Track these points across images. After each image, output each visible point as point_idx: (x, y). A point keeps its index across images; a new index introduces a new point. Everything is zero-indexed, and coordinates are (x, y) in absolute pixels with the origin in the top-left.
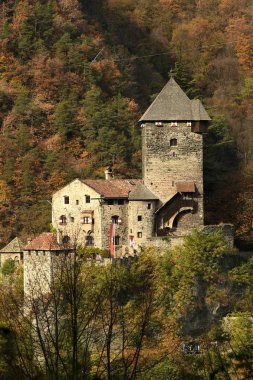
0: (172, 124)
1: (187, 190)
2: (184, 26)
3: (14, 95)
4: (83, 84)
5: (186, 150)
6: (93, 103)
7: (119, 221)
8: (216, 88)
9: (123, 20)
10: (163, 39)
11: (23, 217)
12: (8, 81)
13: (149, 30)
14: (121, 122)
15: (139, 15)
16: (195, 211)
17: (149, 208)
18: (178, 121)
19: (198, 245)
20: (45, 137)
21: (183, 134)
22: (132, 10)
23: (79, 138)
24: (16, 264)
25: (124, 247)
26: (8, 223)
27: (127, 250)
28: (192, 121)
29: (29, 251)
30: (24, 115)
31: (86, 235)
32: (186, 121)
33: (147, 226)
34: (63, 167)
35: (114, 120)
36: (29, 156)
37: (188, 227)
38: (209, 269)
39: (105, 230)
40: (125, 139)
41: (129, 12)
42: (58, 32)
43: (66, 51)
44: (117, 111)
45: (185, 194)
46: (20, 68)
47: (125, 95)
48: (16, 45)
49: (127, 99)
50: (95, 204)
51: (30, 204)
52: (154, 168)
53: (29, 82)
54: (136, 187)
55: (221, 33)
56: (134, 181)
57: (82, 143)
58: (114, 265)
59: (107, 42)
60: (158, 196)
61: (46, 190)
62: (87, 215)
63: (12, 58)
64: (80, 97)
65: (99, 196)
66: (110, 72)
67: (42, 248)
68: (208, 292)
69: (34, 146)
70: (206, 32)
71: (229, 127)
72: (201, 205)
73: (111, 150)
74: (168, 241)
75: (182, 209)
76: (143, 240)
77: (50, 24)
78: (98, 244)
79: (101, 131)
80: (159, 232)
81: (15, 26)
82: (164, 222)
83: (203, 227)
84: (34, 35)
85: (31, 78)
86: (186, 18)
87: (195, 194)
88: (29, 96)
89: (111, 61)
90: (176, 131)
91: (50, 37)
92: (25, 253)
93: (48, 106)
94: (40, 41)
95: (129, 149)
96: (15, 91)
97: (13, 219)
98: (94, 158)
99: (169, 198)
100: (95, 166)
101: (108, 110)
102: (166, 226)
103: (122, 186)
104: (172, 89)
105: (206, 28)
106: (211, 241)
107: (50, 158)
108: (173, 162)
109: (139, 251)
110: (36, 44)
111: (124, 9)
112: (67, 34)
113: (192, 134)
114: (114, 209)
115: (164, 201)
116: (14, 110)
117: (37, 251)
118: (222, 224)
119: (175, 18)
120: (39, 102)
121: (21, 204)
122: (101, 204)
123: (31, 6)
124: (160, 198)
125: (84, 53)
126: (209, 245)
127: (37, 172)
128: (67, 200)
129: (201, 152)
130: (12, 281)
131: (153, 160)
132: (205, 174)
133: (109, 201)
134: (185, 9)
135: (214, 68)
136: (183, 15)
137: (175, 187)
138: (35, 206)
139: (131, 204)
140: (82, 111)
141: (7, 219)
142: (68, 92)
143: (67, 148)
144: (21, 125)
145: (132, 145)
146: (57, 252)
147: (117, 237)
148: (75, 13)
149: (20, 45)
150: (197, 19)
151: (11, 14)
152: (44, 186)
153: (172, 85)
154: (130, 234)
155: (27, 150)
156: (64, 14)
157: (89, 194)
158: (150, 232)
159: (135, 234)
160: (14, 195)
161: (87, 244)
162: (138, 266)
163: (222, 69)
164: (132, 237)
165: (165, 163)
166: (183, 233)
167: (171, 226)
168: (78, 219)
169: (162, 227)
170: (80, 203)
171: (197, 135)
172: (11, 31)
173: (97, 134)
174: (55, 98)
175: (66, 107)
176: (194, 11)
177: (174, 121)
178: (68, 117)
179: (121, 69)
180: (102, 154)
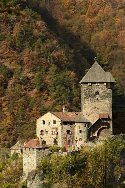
0: (97, 84)
1: (104, 117)
2: (97, 34)
3: (14, 70)
4: (48, 64)
5: (104, 97)
6: (53, 73)
7: (70, 133)
8: (113, 65)
9: (66, 31)
10: (87, 41)
11: (18, 131)
12: (11, 63)
13: (80, 37)
14: (68, 83)
15: (74, 29)
16: (108, 128)
17: (85, 126)
18: (99, 83)
19: (110, 145)
20: (29, 91)
21: (102, 89)
22: (71, 27)
23: (46, 91)
24: (19, 155)
25: (73, 146)
26: (11, 134)
27: (74, 147)
28: (107, 83)
29: (26, 148)
30: (19, 79)
31: (54, 140)
32: (103, 83)
33: (84, 135)
34: (38, 105)
35: (64, 82)
36: (22, 100)
37: (104, 136)
38: (116, 157)
39: (63, 138)
40: (69, 91)
41: (70, 28)
42: (35, 38)
43: (39, 47)
44: (65, 77)
45: (103, 119)
46: (16, 56)
47: (69, 69)
48: (15, 45)
49: (70, 71)
50: (58, 125)
51: (22, 124)
52: (88, 106)
53: (21, 63)
54: (78, 116)
55: (116, 38)
56: (77, 113)
57: (48, 93)
58: (68, 155)
59: (60, 43)
60: (90, 120)
61: (30, 117)
62: (54, 130)
63: (13, 51)
64: (47, 71)
65: (60, 120)
66: (61, 58)
67: (32, 147)
68: (115, 169)
69: (24, 95)
70: (108, 37)
71: (120, 85)
72: (111, 125)
73: (63, 97)
74: (95, 143)
75: (102, 127)
76: (82, 143)
77: (32, 34)
78: (60, 144)
79: (57, 87)
80: (90, 138)
81: (14, 35)
82: (93, 133)
83: (112, 136)
84: (23, 40)
85: (22, 61)
86: (98, 31)
87: (108, 119)
88: (21, 70)
89: (62, 52)
90: (98, 88)
91: (31, 40)
92: (23, 149)
93: (31, 75)
94: (27, 42)
95: (72, 96)
96: (14, 67)
97: (14, 132)
98: (54, 101)
99: (95, 121)
100: (55, 105)
101: (61, 77)
102: (94, 135)
103: (72, 116)
104: (96, 66)
105: (108, 35)
106: (116, 143)
107: (32, 101)
108: (97, 104)
109: (80, 148)
110: (25, 44)
111: (67, 26)
112: (40, 39)
113: (106, 89)
114: (68, 127)
115: (93, 123)
116: (14, 77)
117: (29, 148)
118: (122, 134)
119: (92, 30)
120: (27, 73)
121: (18, 124)
122: (61, 124)
123: (22, 25)
124: (90, 121)
125: (49, 48)
126: (115, 145)
127: (26, 108)
128: (44, 123)
129: (111, 98)
130: (16, 163)
131: (87, 102)
132: (113, 109)
133: (65, 123)
134: (98, 26)
135: (112, 55)
136: (96, 29)
137: (98, 116)
138: (25, 125)
139: (76, 124)
140: (48, 77)
141: (11, 132)
142: (41, 68)
143: (40, 96)
144: (18, 84)
145: (73, 94)
146: (40, 149)
147: (69, 141)
148: (44, 29)
149: (17, 44)
150: (104, 31)
151: (12, 29)
152: (29, 115)
153: (96, 65)
154: (76, 139)
155: (21, 97)
156: (39, 29)
157: (55, 119)
158: (86, 138)
159: (78, 139)
160: (14, 119)
161: (54, 145)
162: (80, 156)
163: (116, 56)
164: (77, 141)
165: (93, 104)
166: (102, 139)
167: (96, 135)
168: (50, 132)
169: (92, 136)
170: (51, 124)
171: (109, 90)
172: (12, 38)
173: (55, 89)
174: (34, 71)
175: (40, 75)
176: (102, 27)
177: (97, 83)
178: (41, 80)
179: (67, 56)
180: (58, 98)
